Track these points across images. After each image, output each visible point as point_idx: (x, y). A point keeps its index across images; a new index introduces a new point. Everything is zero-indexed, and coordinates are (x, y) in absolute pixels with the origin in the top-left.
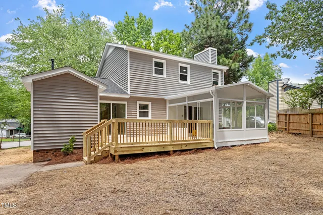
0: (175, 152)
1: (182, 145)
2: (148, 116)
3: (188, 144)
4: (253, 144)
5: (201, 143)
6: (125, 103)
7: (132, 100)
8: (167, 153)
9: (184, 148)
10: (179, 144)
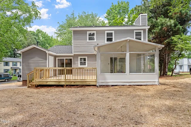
0: (67, 85)
1: (71, 82)
2: (85, 65)
3: (76, 81)
4: (137, 85)
5: (86, 82)
6: (72, 58)
7: (76, 56)
8: (62, 86)
9: (72, 84)
10: (70, 81)
